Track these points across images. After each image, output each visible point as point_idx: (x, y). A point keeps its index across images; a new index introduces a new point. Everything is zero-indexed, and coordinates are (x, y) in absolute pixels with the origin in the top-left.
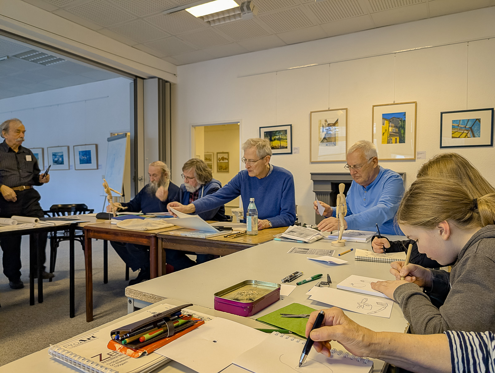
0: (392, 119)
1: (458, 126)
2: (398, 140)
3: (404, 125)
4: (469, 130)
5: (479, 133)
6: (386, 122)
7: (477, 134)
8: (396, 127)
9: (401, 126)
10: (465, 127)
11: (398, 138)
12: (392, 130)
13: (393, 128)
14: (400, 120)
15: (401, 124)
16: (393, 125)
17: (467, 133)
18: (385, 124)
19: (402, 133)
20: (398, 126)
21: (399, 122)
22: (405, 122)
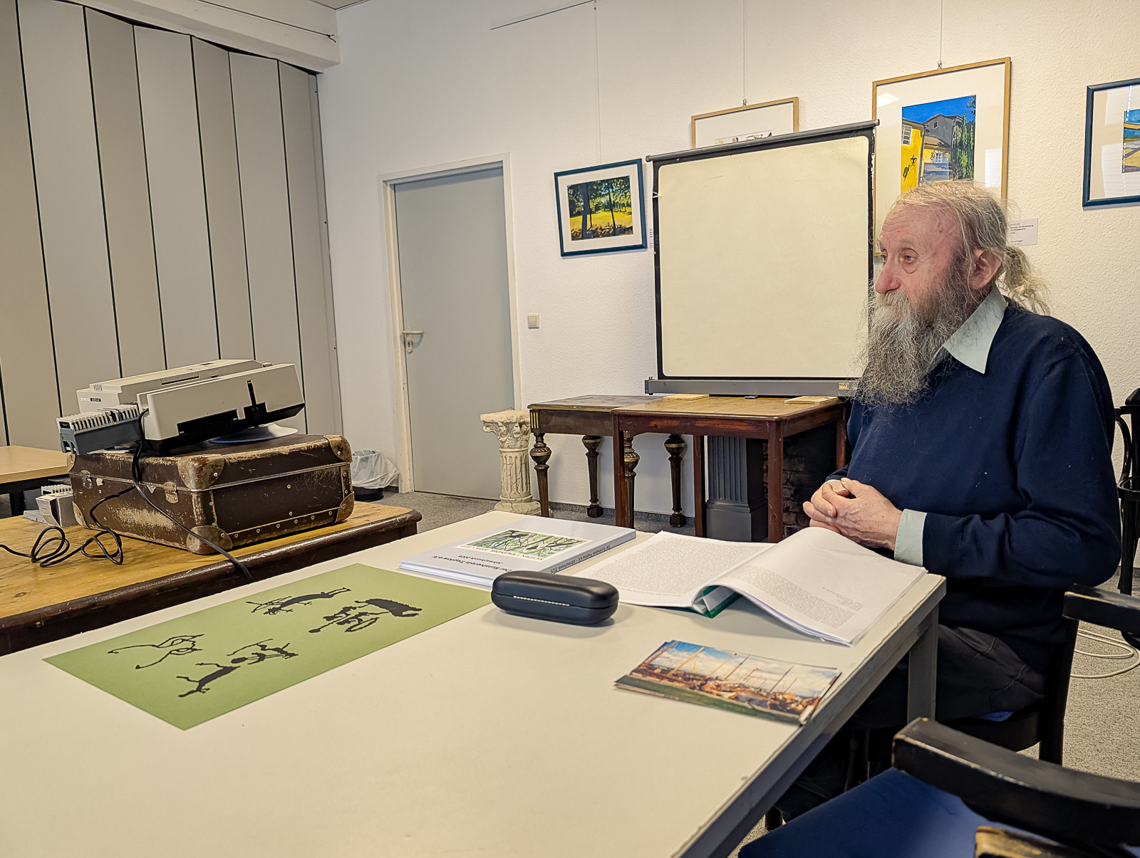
0: (933, 122)
3: (971, 137)
6: (914, 133)
8: (944, 146)
9: (961, 141)
12: (933, 157)
13: (937, 152)
14: (958, 123)
15: (960, 136)
16: (937, 141)
18: (911, 140)
19: (964, 164)
20: (950, 144)
21: (955, 130)
22: (974, 128)
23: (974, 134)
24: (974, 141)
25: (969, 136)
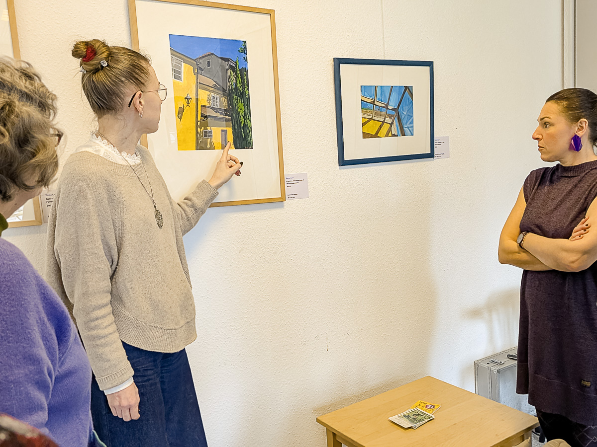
0: (204, 61)
1: (373, 103)
2: (230, 138)
3: (245, 85)
4: (393, 116)
5: (410, 123)
6: (186, 69)
7: (408, 127)
8: (219, 89)
9: (236, 88)
10: (386, 107)
11: (230, 130)
12: (209, 99)
13: (213, 94)
14: (231, 67)
15: (235, 81)
16: (212, 83)
17: (391, 124)
18: (183, 75)
19: (242, 113)
20: (225, 88)
21: (229, 74)
22: (247, 75)
23: (248, 82)
24: (248, 89)
25: (243, 83)
